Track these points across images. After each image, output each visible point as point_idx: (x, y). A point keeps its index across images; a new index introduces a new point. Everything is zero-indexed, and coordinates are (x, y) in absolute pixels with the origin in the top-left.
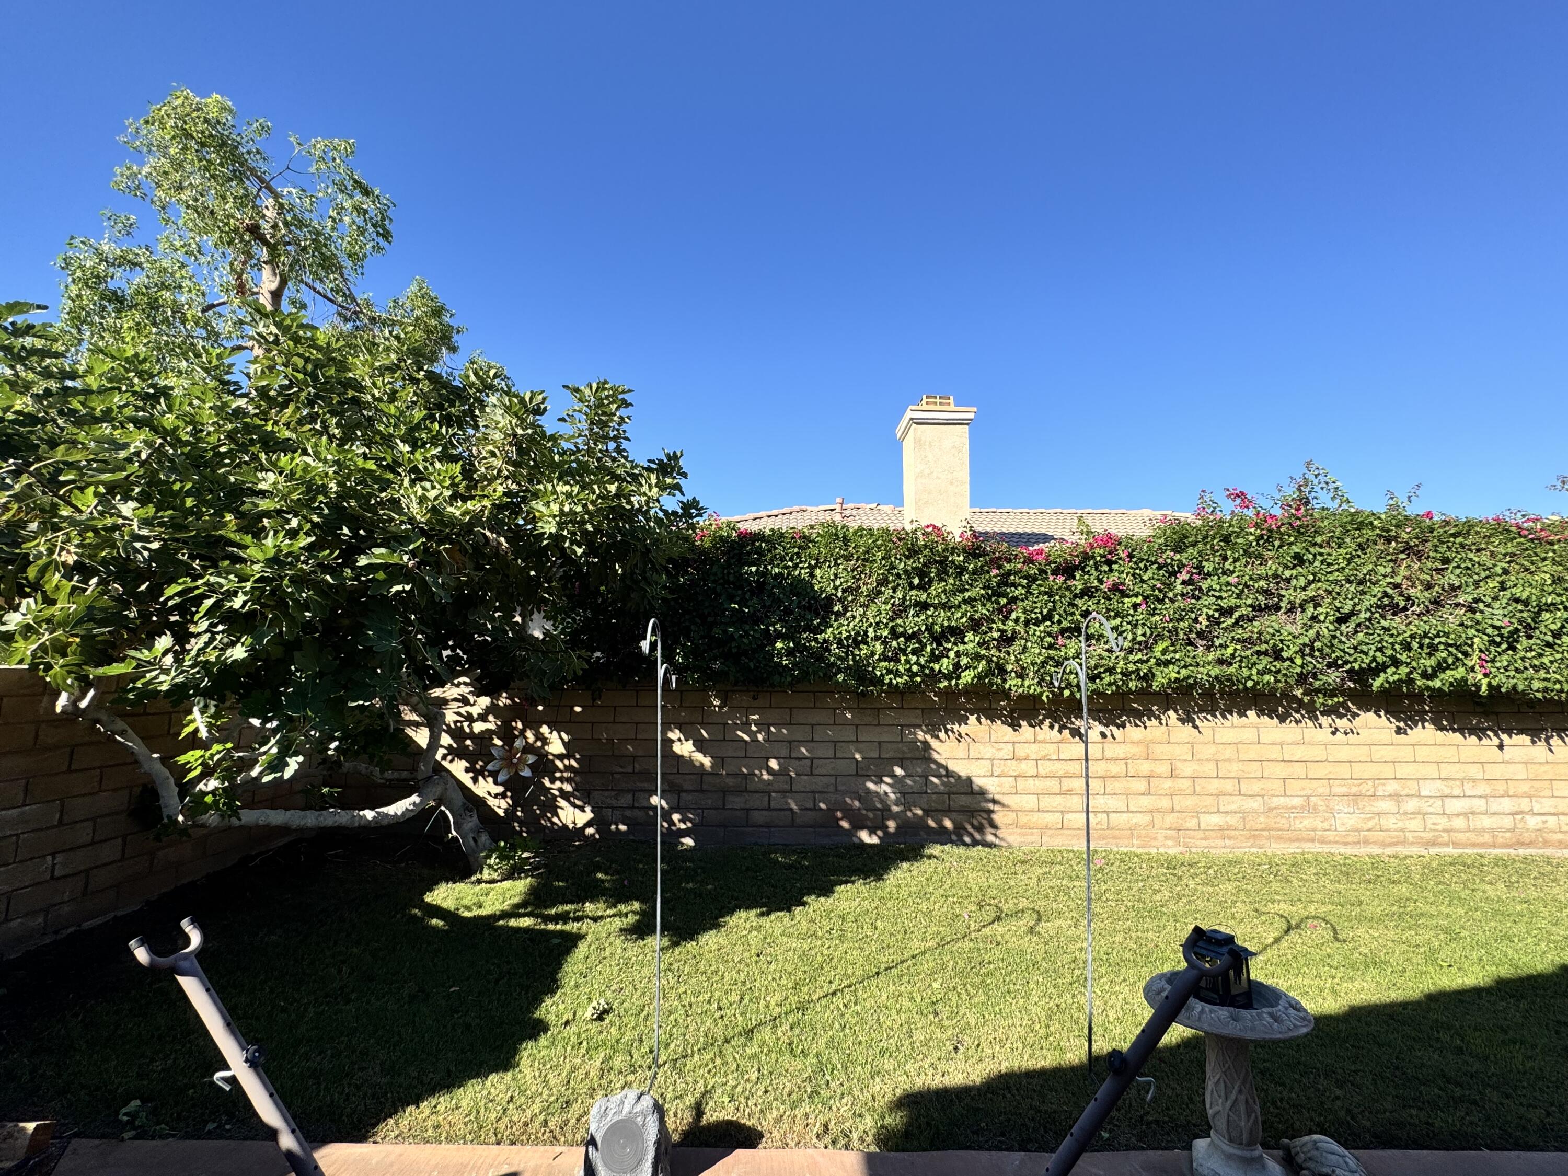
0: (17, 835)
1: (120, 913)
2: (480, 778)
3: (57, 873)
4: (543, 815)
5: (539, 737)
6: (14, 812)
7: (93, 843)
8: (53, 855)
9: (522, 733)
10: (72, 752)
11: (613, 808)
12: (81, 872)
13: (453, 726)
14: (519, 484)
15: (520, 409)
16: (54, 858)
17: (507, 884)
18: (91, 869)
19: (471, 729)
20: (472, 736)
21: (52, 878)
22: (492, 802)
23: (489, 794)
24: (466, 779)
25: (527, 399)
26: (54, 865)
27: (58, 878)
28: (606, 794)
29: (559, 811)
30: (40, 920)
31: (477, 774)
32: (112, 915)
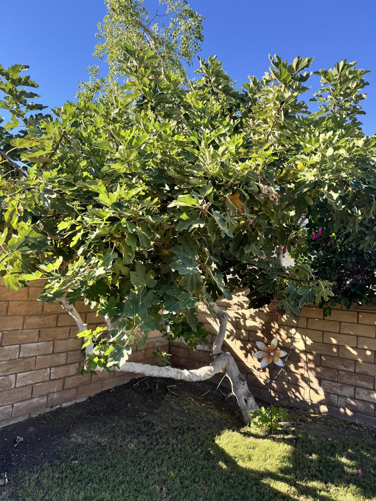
0: (36, 356)
1: (78, 401)
2: (249, 355)
3: (52, 378)
4: (289, 390)
5: (289, 336)
6: (34, 345)
7: (66, 364)
8: (50, 368)
9: (278, 332)
10: (58, 317)
11: (339, 396)
12: (61, 378)
13: (234, 319)
14: (283, 145)
15: (288, 77)
16: (50, 369)
17: (267, 442)
18: (66, 377)
19: (245, 323)
20: (245, 327)
21: (50, 379)
22: (256, 373)
23: (255, 367)
24: (241, 354)
25: (294, 66)
26: (50, 373)
27: (53, 380)
28: (333, 384)
29: (300, 388)
30: (45, 400)
31: (248, 352)
32: (73, 402)
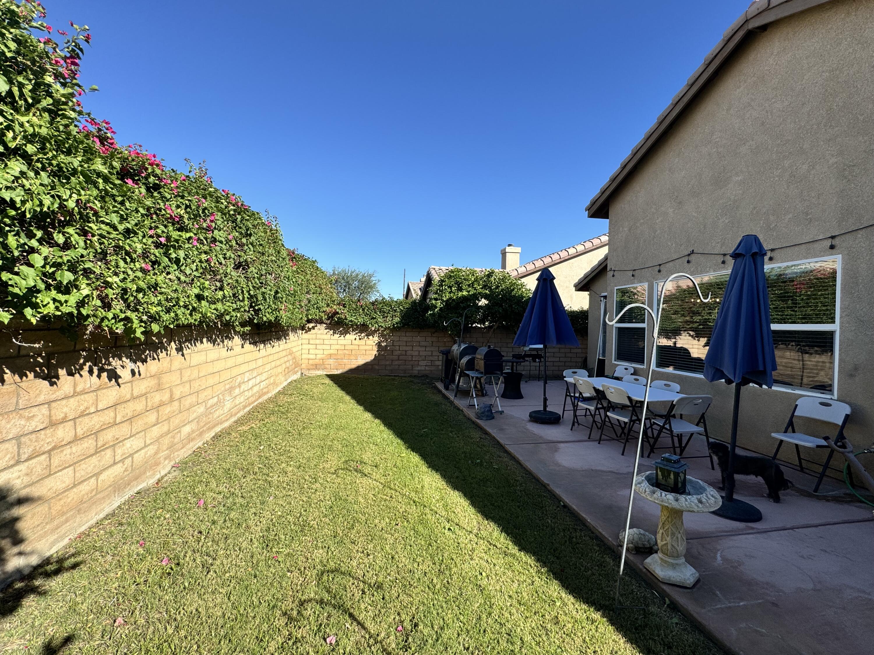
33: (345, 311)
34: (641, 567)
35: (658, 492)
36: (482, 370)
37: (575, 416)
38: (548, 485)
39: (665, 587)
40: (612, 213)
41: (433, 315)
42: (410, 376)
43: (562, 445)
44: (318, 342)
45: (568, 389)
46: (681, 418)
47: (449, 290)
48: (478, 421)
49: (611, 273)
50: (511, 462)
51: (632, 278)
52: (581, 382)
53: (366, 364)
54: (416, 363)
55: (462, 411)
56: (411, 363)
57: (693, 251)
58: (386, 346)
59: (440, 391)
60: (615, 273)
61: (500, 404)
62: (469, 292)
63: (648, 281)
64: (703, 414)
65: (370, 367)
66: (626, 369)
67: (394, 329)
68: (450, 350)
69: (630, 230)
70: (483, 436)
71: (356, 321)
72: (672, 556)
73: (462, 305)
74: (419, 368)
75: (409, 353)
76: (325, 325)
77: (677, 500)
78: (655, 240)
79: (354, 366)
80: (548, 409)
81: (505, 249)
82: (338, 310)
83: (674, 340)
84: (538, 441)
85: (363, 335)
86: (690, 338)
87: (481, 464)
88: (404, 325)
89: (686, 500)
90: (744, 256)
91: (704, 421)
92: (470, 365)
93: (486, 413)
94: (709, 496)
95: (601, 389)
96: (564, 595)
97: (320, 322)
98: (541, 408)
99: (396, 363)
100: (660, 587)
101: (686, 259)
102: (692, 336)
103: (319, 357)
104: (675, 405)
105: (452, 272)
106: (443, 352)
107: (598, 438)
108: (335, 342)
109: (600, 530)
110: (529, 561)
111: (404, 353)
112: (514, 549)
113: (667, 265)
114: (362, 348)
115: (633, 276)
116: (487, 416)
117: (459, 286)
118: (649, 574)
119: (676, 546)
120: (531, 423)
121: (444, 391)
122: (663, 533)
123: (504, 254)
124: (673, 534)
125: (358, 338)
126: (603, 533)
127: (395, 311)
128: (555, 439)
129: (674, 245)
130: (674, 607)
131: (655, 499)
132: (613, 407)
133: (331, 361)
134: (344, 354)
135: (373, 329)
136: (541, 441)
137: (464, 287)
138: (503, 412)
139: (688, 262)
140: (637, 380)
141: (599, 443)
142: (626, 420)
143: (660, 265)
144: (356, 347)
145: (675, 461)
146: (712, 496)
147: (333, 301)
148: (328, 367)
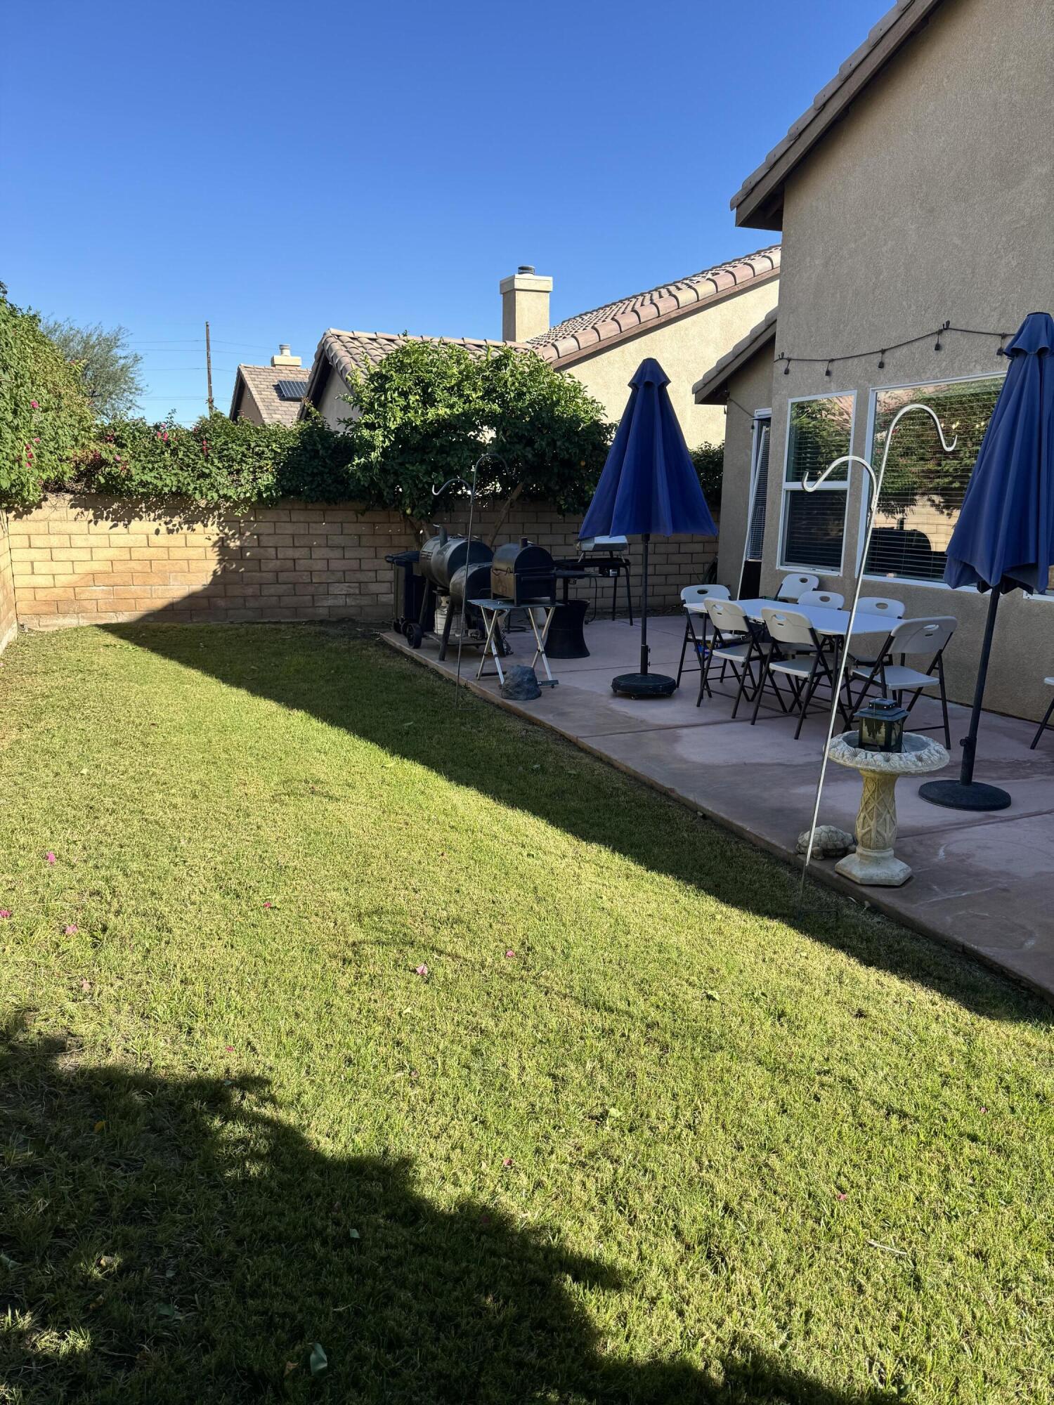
33: (126, 457)
34: (831, 873)
35: (862, 753)
36: (512, 594)
37: (705, 681)
38: (672, 790)
39: (864, 890)
40: (790, 215)
41: (367, 467)
42: (311, 622)
43: (685, 731)
44: (54, 540)
45: (689, 626)
46: (903, 664)
47: (402, 402)
48: (510, 702)
49: (781, 366)
50: (597, 765)
51: (827, 378)
52: (720, 609)
53: (192, 597)
54: (322, 589)
55: (466, 687)
56: (311, 589)
57: (948, 323)
58: (241, 548)
59: (399, 652)
60: (792, 366)
61: (547, 669)
62: (451, 407)
63: (857, 387)
64: (941, 651)
65: (204, 602)
66: (804, 581)
67: (261, 504)
68: (418, 554)
69: (826, 265)
70: (530, 727)
71: (160, 484)
72: (877, 848)
73: (437, 442)
74: (330, 602)
75: (302, 564)
76: (69, 497)
77: (888, 760)
78: (877, 292)
79: (159, 603)
80: (650, 670)
81: (512, 280)
82: (104, 455)
83: (899, 516)
84: (639, 729)
85: (176, 520)
86: (933, 509)
87: (543, 770)
88: (287, 492)
89: (901, 758)
90: (1026, 354)
91: (941, 665)
92: (479, 584)
93: (526, 686)
94: (933, 751)
95: (760, 619)
96: (725, 909)
97: (56, 486)
98: (638, 670)
99: (272, 590)
100: (858, 891)
101: (933, 341)
102: (937, 506)
103: (62, 580)
104: (893, 638)
105: (404, 351)
106: (395, 561)
107: (751, 715)
108: (102, 541)
109: (768, 839)
110: (666, 880)
111: (290, 564)
112: (637, 869)
113: (899, 353)
114: (176, 554)
115: (828, 373)
116: (529, 691)
117: (424, 390)
118: (842, 879)
119: (883, 832)
120: (618, 700)
121: (407, 649)
122: (865, 817)
123: (509, 294)
124: (879, 815)
125: (163, 529)
126: (773, 842)
127: (260, 455)
128: (669, 723)
129: (914, 308)
130: (876, 909)
131: (857, 763)
132: (780, 652)
133: (98, 591)
134: (132, 573)
135: (203, 503)
136: (644, 728)
137: (439, 395)
138: (557, 682)
139: (938, 347)
140: (824, 599)
141: (753, 724)
142: (804, 674)
143: (883, 351)
144: (162, 553)
145: (888, 707)
146: (937, 752)
147: (87, 430)
148: (91, 606)
